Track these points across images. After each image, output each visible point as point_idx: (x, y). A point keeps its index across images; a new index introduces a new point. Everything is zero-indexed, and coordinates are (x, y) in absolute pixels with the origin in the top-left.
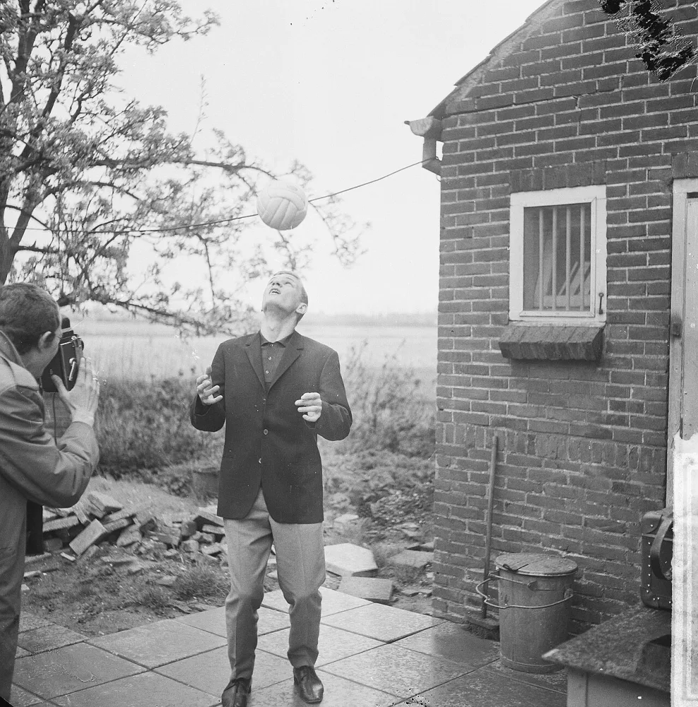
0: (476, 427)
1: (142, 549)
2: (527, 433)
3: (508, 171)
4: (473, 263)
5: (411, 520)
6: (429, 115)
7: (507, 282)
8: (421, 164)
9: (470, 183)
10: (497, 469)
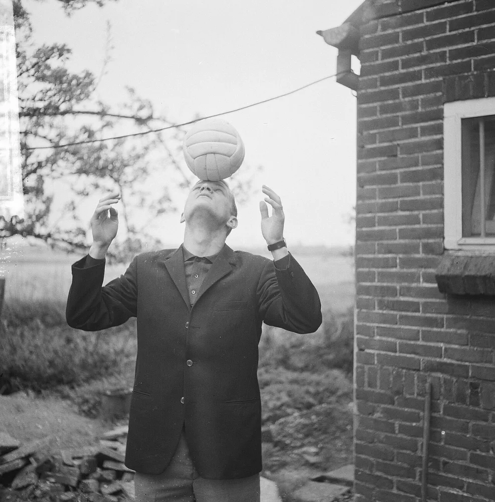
0: (404, 371)
1: (38, 493)
2: (470, 381)
3: (441, 79)
4: (399, 184)
5: (311, 444)
6: (346, 22)
7: (441, 206)
8: (335, 78)
9: (394, 94)
10: (433, 421)
